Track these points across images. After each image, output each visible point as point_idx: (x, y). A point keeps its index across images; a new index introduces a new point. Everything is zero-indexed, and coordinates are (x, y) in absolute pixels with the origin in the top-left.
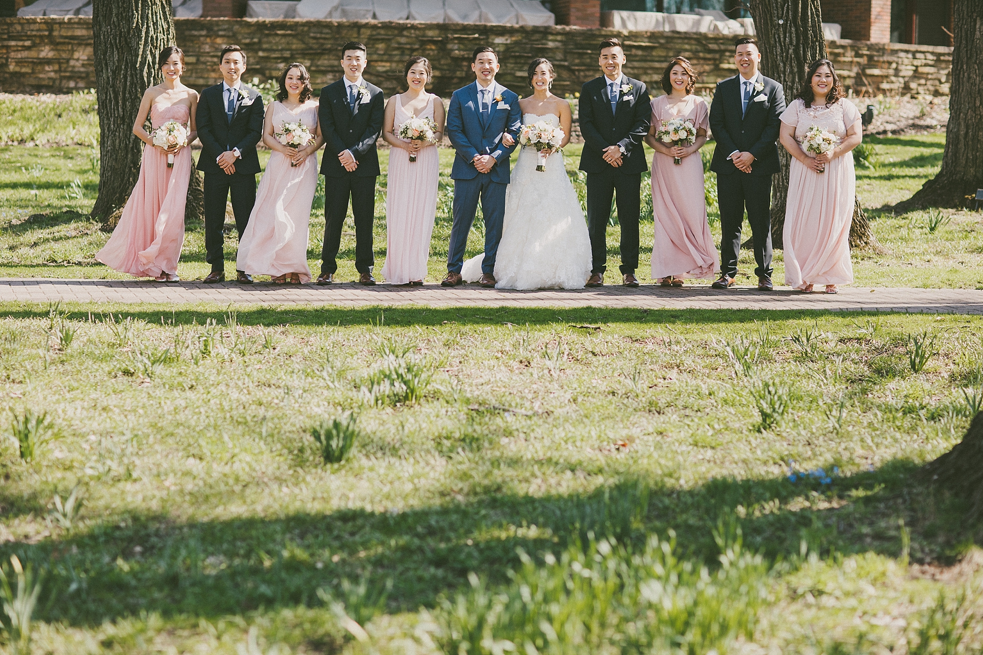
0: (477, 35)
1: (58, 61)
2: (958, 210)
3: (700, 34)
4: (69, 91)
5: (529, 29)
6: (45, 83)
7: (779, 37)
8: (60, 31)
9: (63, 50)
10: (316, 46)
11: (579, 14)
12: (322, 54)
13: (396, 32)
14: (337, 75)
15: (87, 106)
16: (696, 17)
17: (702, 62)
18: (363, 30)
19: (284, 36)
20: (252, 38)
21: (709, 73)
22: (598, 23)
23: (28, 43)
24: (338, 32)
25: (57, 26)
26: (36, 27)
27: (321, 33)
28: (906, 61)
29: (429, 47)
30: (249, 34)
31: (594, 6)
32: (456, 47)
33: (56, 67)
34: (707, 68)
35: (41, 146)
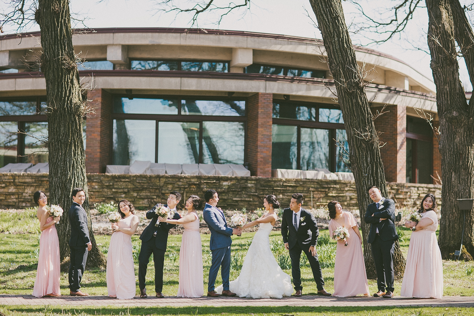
0: (215, 181)
1: (18, 194)
2: (447, 260)
3: (319, 180)
4: (22, 208)
5: (239, 178)
6: (11, 204)
7: (365, 182)
8: (18, 180)
9: (20, 189)
10: (140, 187)
11: (262, 171)
12: (142, 190)
13: (177, 180)
14: (149, 200)
15: (33, 215)
16: (316, 172)
17: (320, 193)
18: (161, 179)
19: (125, 182)
20: (110, 183)
21: (323, 198)
22: (270, 175)
23: (3, 185)
24: (150, 180)
25: (17, 177)
26: (7, 177)
27: (142, 180)
28: (414, 192)
29: (192, 187)
30: (108, 181)
31: (269, 167)
32: (205, 186)
33: (17, 196)
34: (322, 195)
35: (12, 234)
